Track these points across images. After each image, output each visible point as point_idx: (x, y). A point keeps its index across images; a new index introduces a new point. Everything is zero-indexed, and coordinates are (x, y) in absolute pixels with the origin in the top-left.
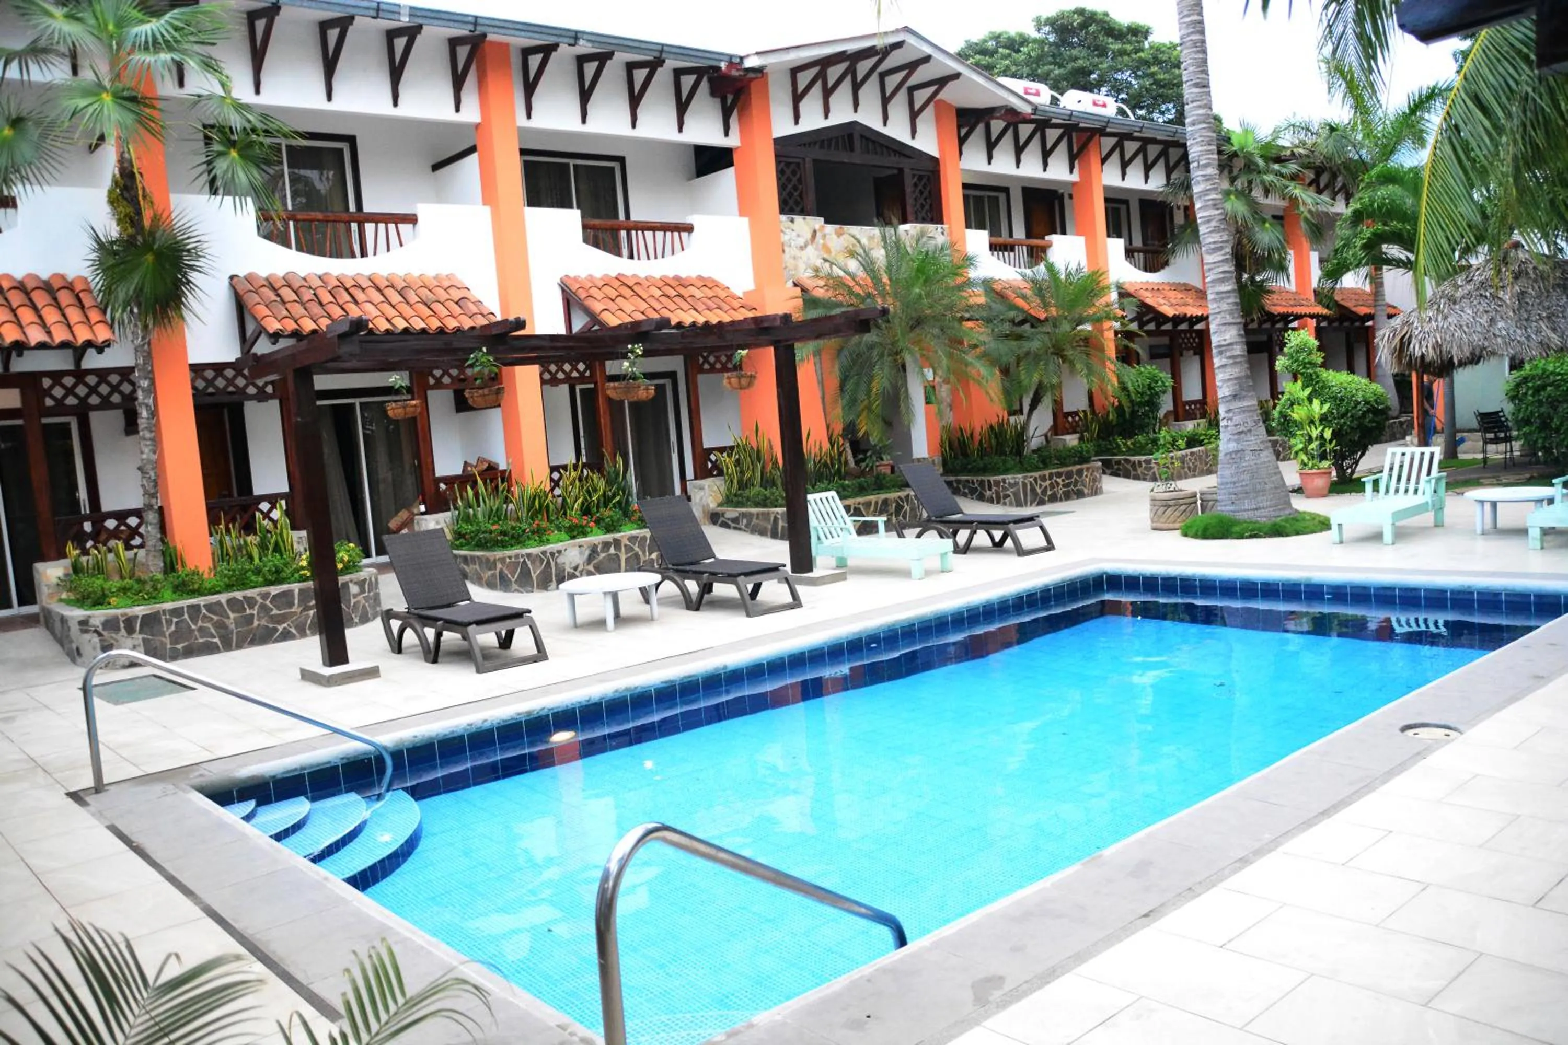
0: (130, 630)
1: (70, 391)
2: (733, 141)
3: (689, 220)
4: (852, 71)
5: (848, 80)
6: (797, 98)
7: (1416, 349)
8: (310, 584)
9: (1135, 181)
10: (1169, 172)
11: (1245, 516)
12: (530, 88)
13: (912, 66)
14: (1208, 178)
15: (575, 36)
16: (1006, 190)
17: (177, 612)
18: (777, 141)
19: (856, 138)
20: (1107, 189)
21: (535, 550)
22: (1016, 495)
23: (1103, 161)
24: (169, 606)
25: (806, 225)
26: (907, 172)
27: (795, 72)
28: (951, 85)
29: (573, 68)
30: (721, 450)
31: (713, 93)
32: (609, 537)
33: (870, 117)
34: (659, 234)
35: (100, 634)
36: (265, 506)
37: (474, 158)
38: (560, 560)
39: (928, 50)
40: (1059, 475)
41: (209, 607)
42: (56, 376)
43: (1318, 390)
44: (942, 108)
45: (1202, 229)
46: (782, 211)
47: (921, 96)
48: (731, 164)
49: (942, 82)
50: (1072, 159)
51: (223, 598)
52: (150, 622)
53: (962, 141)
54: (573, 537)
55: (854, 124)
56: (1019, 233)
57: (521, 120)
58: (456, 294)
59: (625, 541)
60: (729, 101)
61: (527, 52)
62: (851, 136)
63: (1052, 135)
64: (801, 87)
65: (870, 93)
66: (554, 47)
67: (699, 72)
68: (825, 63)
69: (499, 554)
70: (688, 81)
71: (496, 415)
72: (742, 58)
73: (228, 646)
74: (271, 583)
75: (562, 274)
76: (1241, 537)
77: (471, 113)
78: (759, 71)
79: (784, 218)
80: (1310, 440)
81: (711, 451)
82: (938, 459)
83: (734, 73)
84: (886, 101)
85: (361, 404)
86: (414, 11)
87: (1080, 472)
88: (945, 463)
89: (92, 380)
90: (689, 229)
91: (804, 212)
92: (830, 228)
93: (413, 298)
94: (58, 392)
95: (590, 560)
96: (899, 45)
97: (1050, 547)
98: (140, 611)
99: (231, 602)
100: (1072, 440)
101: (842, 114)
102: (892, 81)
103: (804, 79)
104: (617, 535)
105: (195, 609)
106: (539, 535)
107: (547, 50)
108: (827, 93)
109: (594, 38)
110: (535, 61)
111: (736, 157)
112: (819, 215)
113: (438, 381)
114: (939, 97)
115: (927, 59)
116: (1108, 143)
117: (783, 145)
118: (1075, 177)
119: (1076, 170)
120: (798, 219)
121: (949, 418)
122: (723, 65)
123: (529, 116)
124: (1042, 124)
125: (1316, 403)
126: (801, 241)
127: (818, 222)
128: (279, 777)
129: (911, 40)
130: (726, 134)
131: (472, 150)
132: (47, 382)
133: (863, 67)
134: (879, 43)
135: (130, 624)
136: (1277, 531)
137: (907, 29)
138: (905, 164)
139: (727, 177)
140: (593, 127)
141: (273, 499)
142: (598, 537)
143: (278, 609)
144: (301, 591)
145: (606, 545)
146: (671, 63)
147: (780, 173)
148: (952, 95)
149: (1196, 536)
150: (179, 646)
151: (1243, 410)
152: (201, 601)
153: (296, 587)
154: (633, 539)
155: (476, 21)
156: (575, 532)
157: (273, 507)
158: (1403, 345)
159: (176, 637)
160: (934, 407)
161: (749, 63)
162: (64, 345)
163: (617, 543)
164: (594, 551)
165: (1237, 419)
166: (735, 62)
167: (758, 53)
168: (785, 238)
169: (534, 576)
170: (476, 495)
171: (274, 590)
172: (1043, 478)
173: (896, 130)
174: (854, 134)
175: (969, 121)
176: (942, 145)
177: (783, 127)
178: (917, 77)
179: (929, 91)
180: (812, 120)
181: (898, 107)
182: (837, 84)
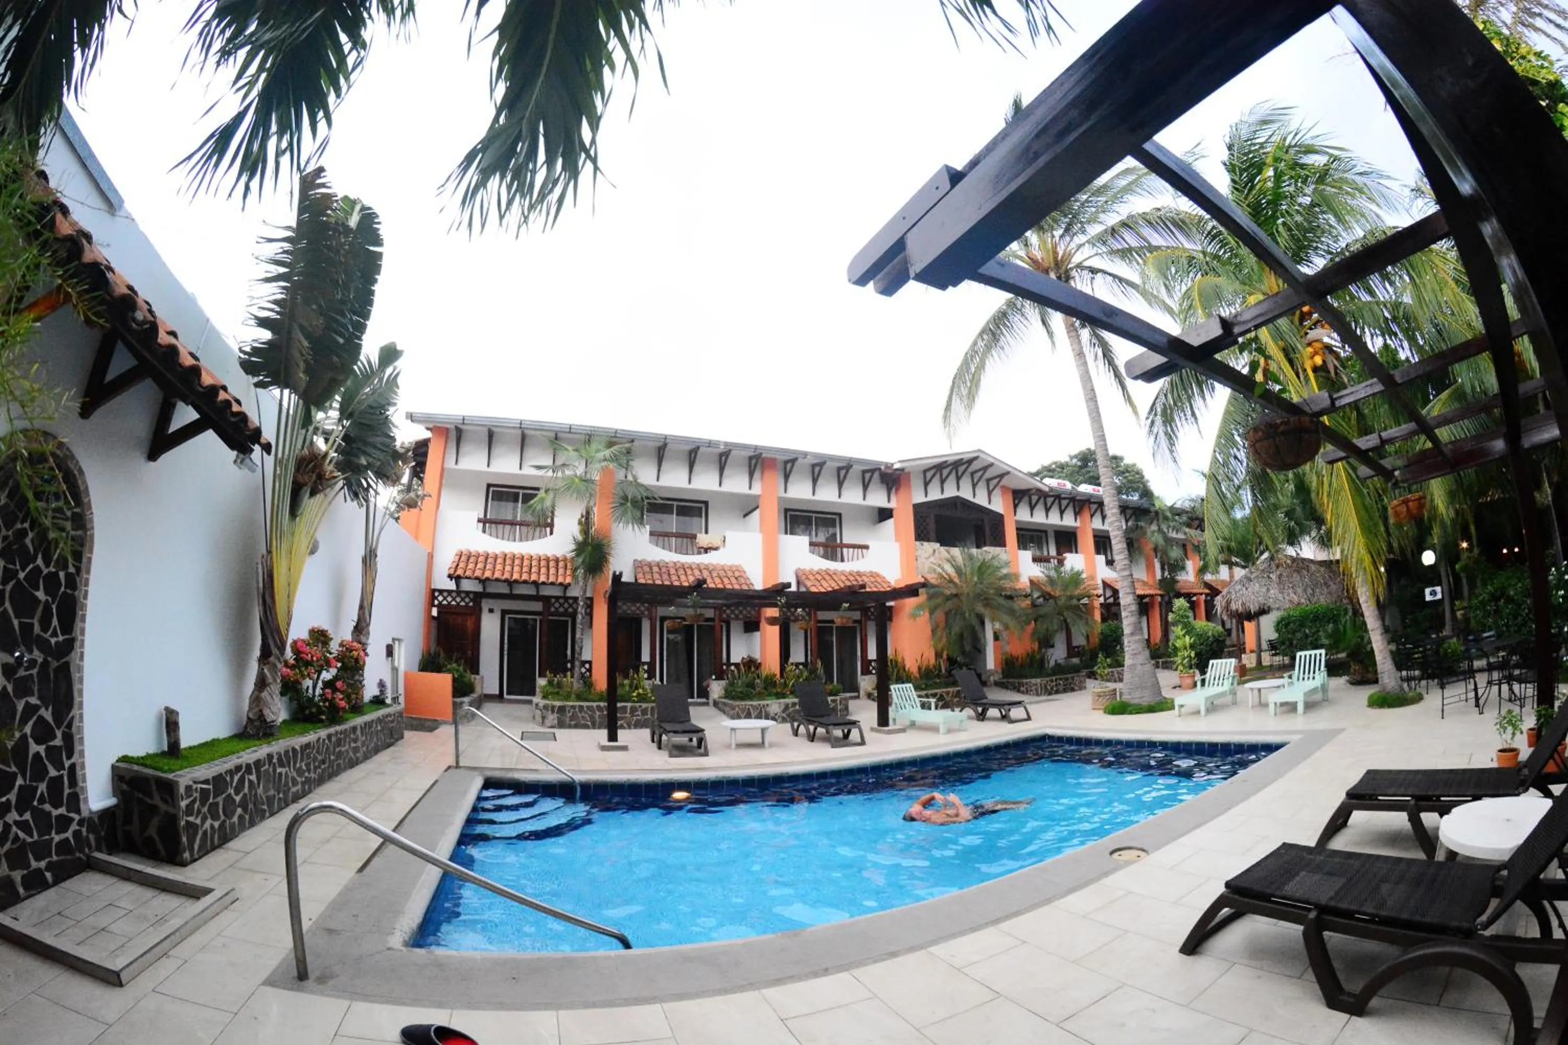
0: (553, 712)
1: (561, 605)
2: (893, 505)
3: (867, 543)
4: (955, 470)
5: (953, 475)
6: (926, 484)
7: (1234, 607)
11: (1136, 701)
12: (786, 479)
13: (985, 469)
14: (1113, 515)
15: (806, 454)
16: (1046, 532)
17: (573, 707)
18: (915, 505)
19: (959, 505)
20: (1094, 530)
21: (754, 703)
22: (1036, 690)
23: (1092, 516)
24: (571, 703)
25: (929, 547)
26: (986, 522)
27: (925, 472)
28: (1007, 477)
29: (807, 470)
31: (880, 482)
33: (966, 493)
34: (851, 550)
37: (757, 512)
39: (992, 460)
40: (1061, 679)
41: (588, 707)
42: (557, 598)
43: (1189, 630)
44: (1005, 489)
45: (1113, 542)
46: (917, 539)
47: (992, 484)
48: (891, 516)
49: (1001, 476)
50: (1076, 514)
51: (595, 704)
52: (562, 709)
53: (1015, 506)
54: (777, 699)
55: (958, 497)
56: (1053, 552)
57: (781, 493)
58: (737, 574)
60: (889, 486)
61: (786, 462)
62: (955, 503)
63: (1064, 503)
64: (928, 479)
65: (965, 482)
66: (795, 460)
67: (872, 471)
68: (941, 466)
69: (737, 703)
70: (866, 476)
71: (757, 635)
72: (892, 464)
73: (594, 727)
75: (796, 567)
76: (1131, 713)
77: (757, 489)
78: (904, 470)
79: (918, 543)
80: (1184, 659)
82: (1000, 671)
83: (889, 471)
84: (974, 486)
86: (726, 444)
87: (1073, 678)
88: (1003, 673)
89: (571, 601)
90: (866, 547)
91: (928, 540)
92: (942, 549)
93: (715, 574)
94: (557, 605)
96: (976, 458)
98: (558, 704)
99: (598, 707)
100: (1075, 661)
101: (950, 492)
102: (977, 476)
103: (929, 475)
105: (581, 707)
107: (792, 462)
108: (942, 482)
109: (815, 455)
110: (787, 467)
111: (895, 513)
112: (937, 541)
113: (729, 616)
114: (1001, 484)
115: (991, 465)
116: (1093, 507)
117: (917, 508)
118: (1077, 524)
119: (1078, 520)
120: (926, 544)
121: (1008, 651)
122: (883, 468)
123: (786, 492)
124: (1057, 497)
125: (1187, 638)
126: (927, 555)
127: (937, 545)
129: (982, 455)
130: (889, 501)
131: (757, 507)
132: (553, 600)
133: (960, 469)
134: (966, 457)
135: (553, 708)
136: (1151, 709)
137: (979, 451)
138: (985, 517)
139: (890, 523)
140: (817, 498)
144: (632, 708)
146: (857, 469)
147: (916, 521)
148: (1008, 483)
149: (1109, 713)
150: (572, 724)
151: (1136, 642)
152: (585, 704)
155: (756, 448)
156: (779, 696)
158: (1228, 603)
159: (572, 719)
160: (998, 643)
161: (896, 466)
164: (787, 707)
165: (1133, 647)
166: (889, 466)
167: (900, 462)
168: (918, 553)
169: (753, 714)
172: (1052, 681)
173: (981, 499)
174: (957, 502)
175: (1019, 496)
176: (1005, 508)
177: (919, 497)
178: (989, 474)
179: (996, 481)
180: (935, 495)
181: (980, 489)
182: (948, 477)
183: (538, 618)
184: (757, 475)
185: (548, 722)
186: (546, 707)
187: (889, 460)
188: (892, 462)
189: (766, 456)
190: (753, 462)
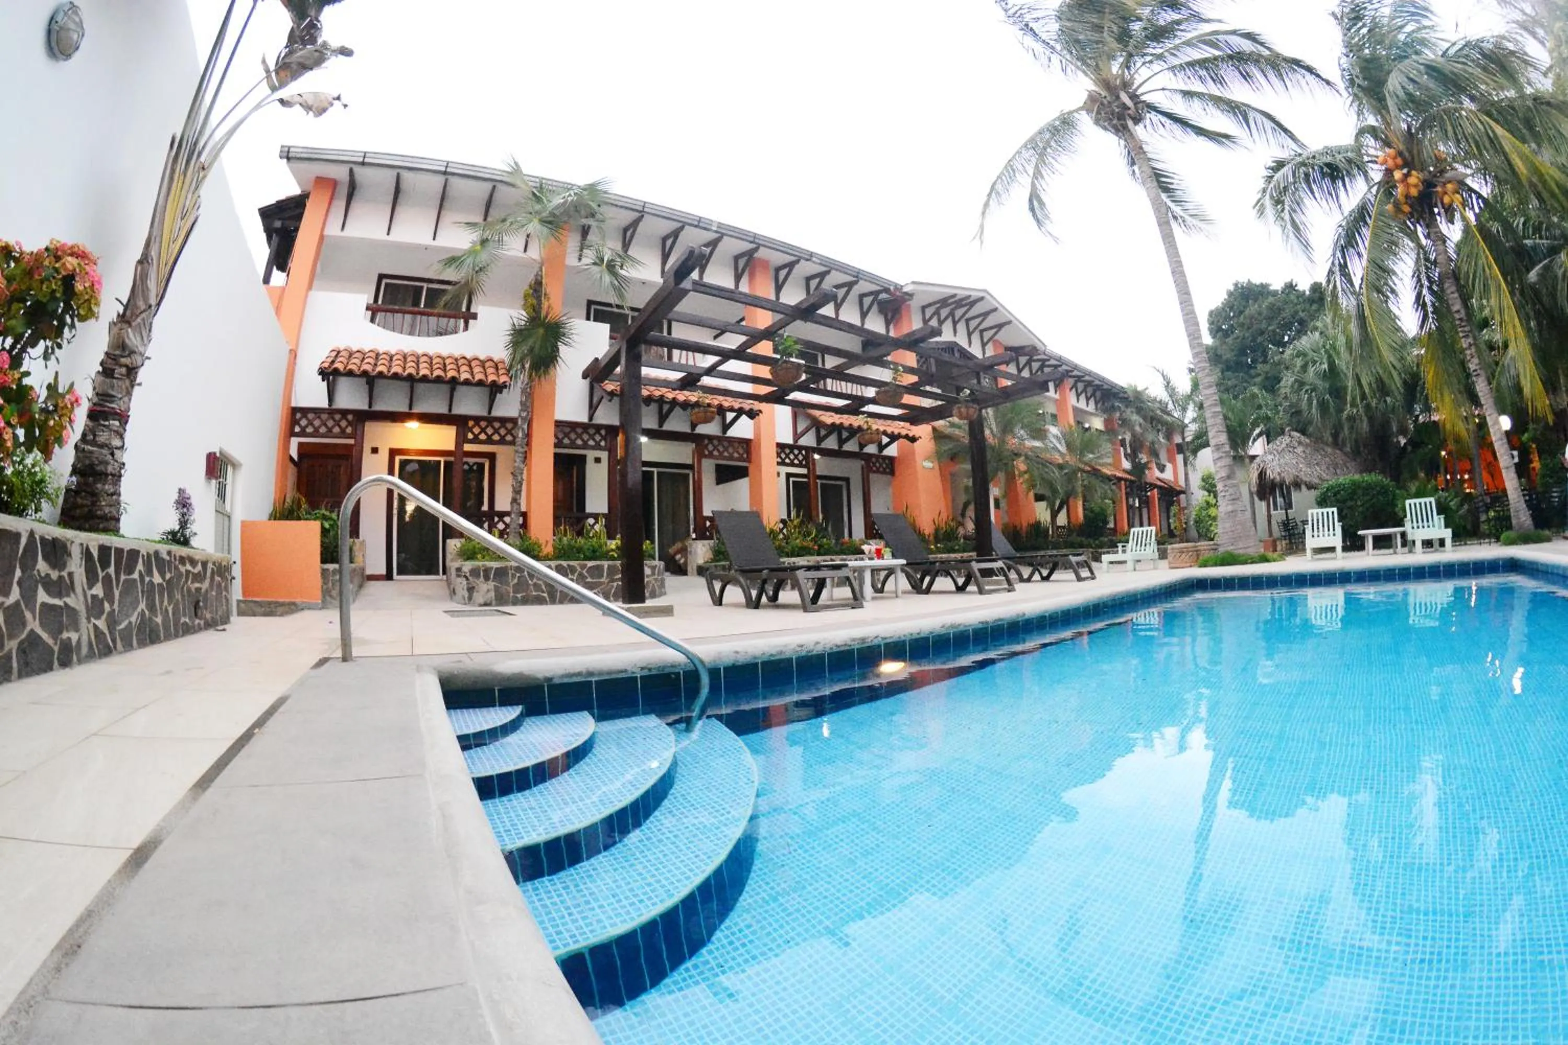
0: (487, 578)
1: (483, 430)
4: (952, 314)
5: (950, 319)
6: (925, 322)
8: (618, 563)
9: (1082, 404)
10: (1096, 403)
12: (779, 289)
13: (985, 315)
15: (812, 256)
17: (519, 569)
19: (956, 351)
23: (1070, 390)
27: (923, 308)
28: (1007, 327)
29: (803, 283)
30: (885, 516)
31: (881, 309)
33: (962, 341)
35: (467, 579)
36: (591, 521)
39: (995, 305)
42: (477, 419)
44: (997, 344)
47: (987, 335)
49: (1000, 326)
52: (501, 574)
55: (955, 343)
60: (889, 316)
61: (778, 270)
62: (953, 350)
64: (927, 317)
65: (961, 327)
66: (796, 262)
67: (876, 294)
68: (940, 305)
70: (867, 301)
71: (744, 484)
72: (902, 286)
73: (552, 601)
74: (590, 559)
78: (910, 296)
81: (876, 516)
83: (896, 294)
84: (969, 334)
85: (658, 473)
86: (719, 225)
94: (476, 430)
96: (982, 299)
98: (494, 564)
101: (948, 336)
102: (973, 324)
103: (929, 311)
107: (791, 266)
108: (941, 323)
109: (821, 259)
110: (782, 274)
113: (711, 453)
114: (996, 337)
115: (994, 311)
116: (1071, 382)
118: (1057, 397)
121: (1006, 520)
122: (892, 288)
128: (557, 681)
129: (987, 297)
131: (741, 320)
132: (471, 423)
133: (960, 310)
134: (972, 296)
135: (487, 571)
137: (985, 291)
141: (596, 516)
143: (592, 577)
144: (611, 567)
146: (861, 286)
148: (1005, 336)
150: (519, 596)
153: (606, 564)
155: (753, 237)
157: (597, 522)
159: (517, 588)
160: (1001, 512)
161: (905, 290)
162: (480, 383)
166: (898, 288)
167: (913, 283)
171: (590, 564)
178: (990, 321)
179: (993, 332)
181: (976, 338)
182: (946, 318)
183: (442, 460)
184: (745, 276)
185: (479, 597)
186: (475, 572)
187: (901, 282)
189: (762, 253)
190: (742, 263)
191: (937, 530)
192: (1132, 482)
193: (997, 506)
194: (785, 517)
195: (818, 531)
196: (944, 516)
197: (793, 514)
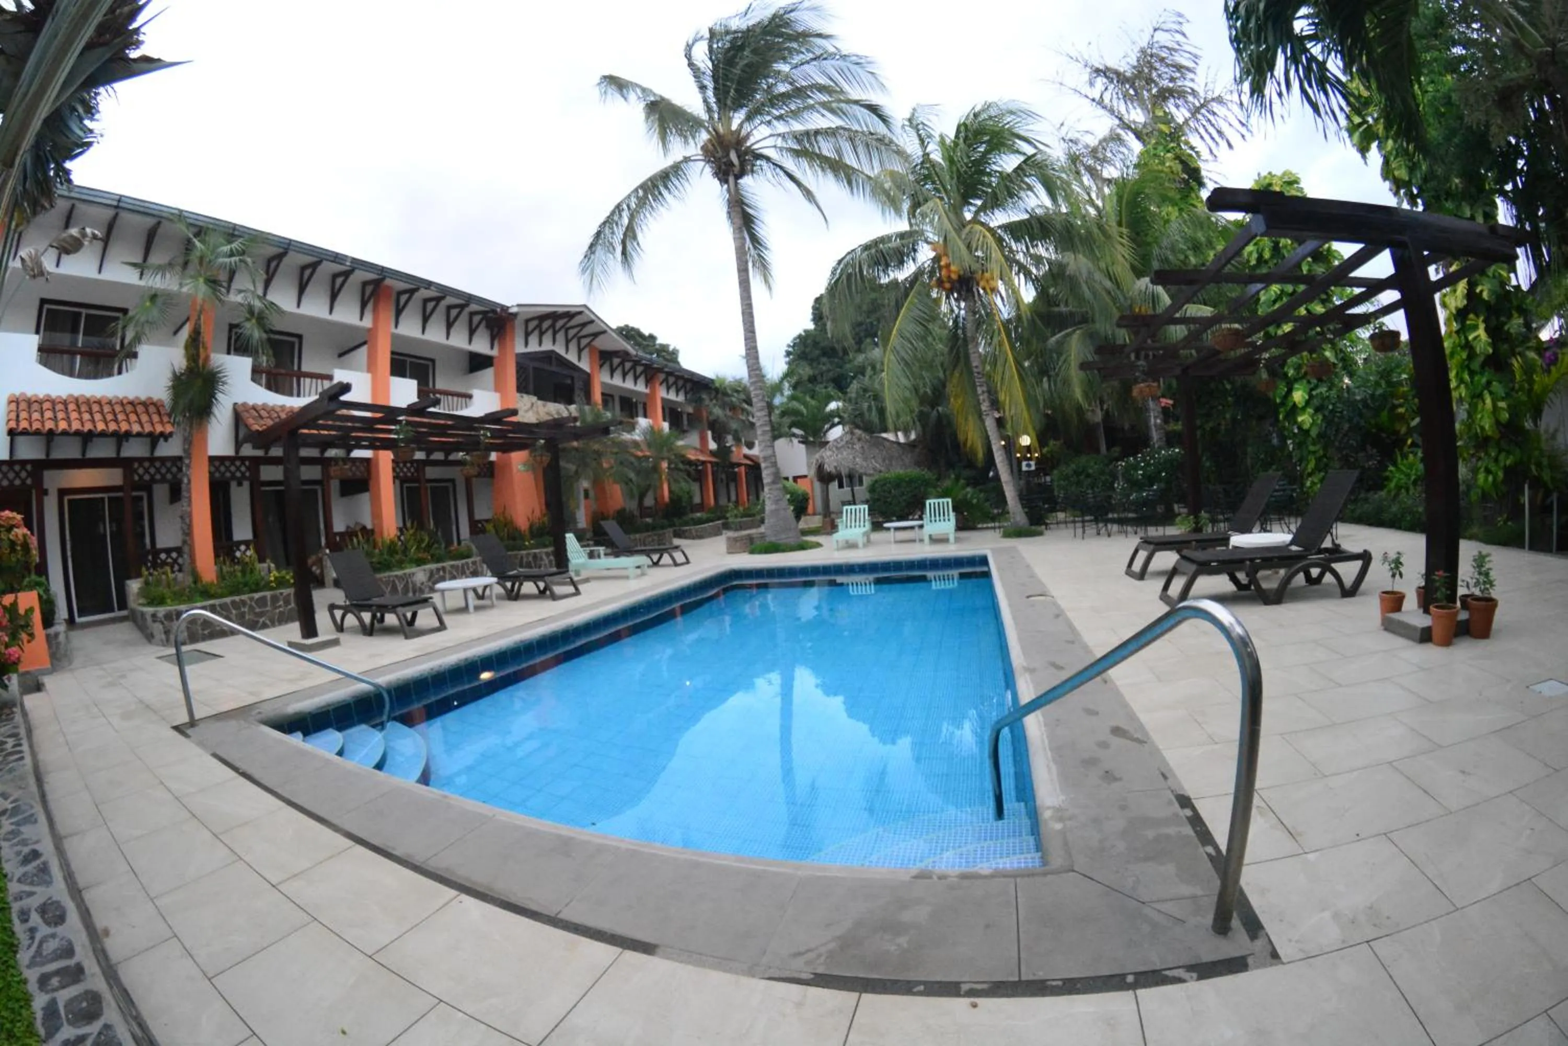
2: (494, 353)
3: (470, 392)
4: (553, 326)
5: (551, 329)
6: (527, 334)
9: (672, 396)
10: (686, 393)
12: (399, 312)
13: (584, 325)
15: (429, 284)
16: (619, 393)
18: (518, 355)
19: (553, 359)
20: (662, 398)
21: (400, 573)
23: (660, 385)
25: (528, 400)
26: (576, 379)
27: (527, 321)
28: (602, 337)
29: (423, 304)
30: (487, 521)
31: (487, 327)
32: (440, 565)
33: (560, 349)
37: (365, 348)
38: (414, 579)
39: (593, 317)
44: (595, 348)
46: (518, 391)
47: (584, 342)
48: (491, 365)
49: (596, 335)
50: (647, 383)
53: (601, 366)
54: (419, 565)
55: (553, 352)
57: (393, 330)
59: (448, 568)
60: (494, 332)
61: (400, 293)
63: (639, 369)
64: (530, 329)
65: (560, 336)
66: (417, 290)
67: (485, 313)
68: (542, 318)
69: (379, 576)
70: (476, 319)
71: (365, 497)
72: (508, 307)
77: (367, 322)
78: (515, 315)
79: (518, 395)
81: (479, 521)
83: (502, 315)
84: (567, 342)
90: (470, 396)
91: (527, 393)
92: (540, 403)
95: (430, 579)
96: (580, 313)
97: (688, 562)
100: (649, 520)
101: (547, 346)
102: (572, 333)
103: (531, 325)
104: (444, 564)
106: (400, 565)
107: (412, 292)
108: (542, 334)
109: (437, 286)
110: (404, 298)
111: (495, 361)
112: (535, 395)
114: (592, 344)
115: (592, 322)
116: (662, 376)
117: (520, 358)
118: (647, 391)
119: (649, 388)
120: (525, 396)
122: (498, 310)
123: (396, 326)
124: (636, 363)
126: (526, 408)
127: (534, 399)
129: (587, 312)
130: (492, 349)
131: (365, 343)
133: (560, 323)
134: (573, 310)
137: (585, 306)
138: (576, 375)
139: (488, 371)
140: (424, 340)
142: (433, 566)
145: (438, 570)
146: (472, 307)
147: (518, 372)
148: (600, 343)
149: (756, 554)
153: (286, 591)
154: (452, 566)
156: (420, 562)
161: (510, 310)
163: (444, 569)
166: (504, 308)
167: (517, 305)
168: (519, 406)
169: (399, 589)
170: (359, 542)
173: (572, 357)
174: (550, 356)
175: (605, 357)
176: (592, 368)
177: (520, 348)
178: (587, 331)
179: (589, 339)
180: (533, 347)
181: (573, 346)
182: (547, 330)
184: (370, 306)
188: (509, 305)
189: (388, 282)
190: (369, 289)
191: (531, 527)
192: (717, 464)
193: (587, 496)
194: (401, 525)
195: (431, 538)
196: (538, 513)
197: (409, 524)
